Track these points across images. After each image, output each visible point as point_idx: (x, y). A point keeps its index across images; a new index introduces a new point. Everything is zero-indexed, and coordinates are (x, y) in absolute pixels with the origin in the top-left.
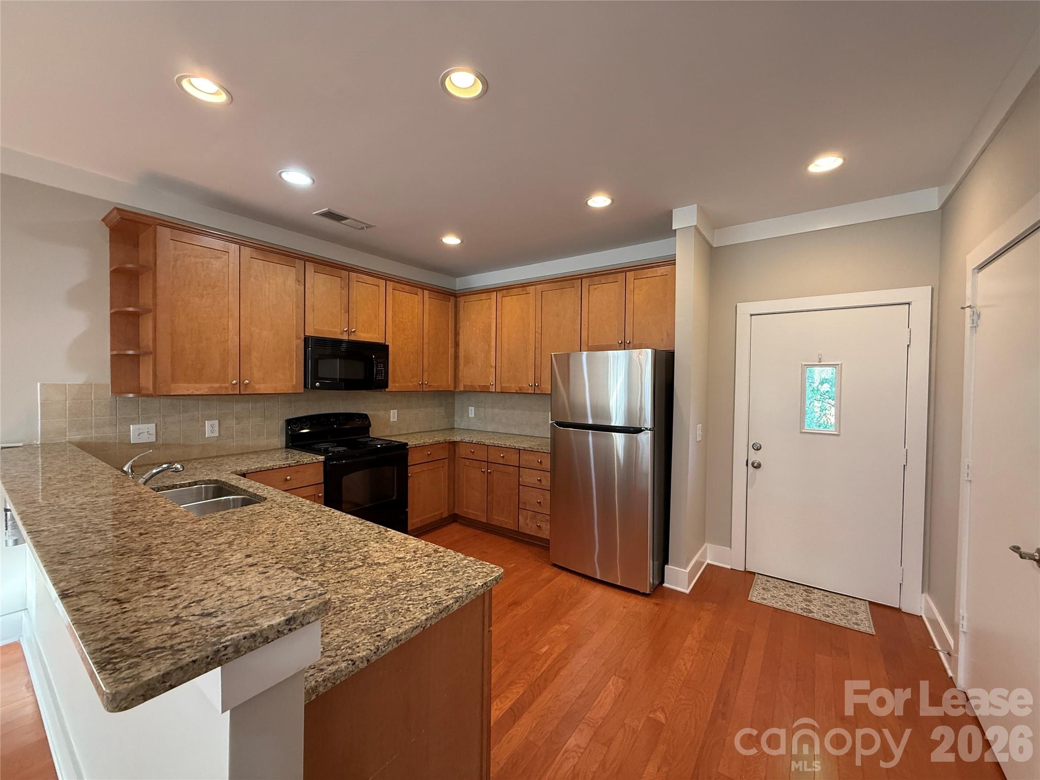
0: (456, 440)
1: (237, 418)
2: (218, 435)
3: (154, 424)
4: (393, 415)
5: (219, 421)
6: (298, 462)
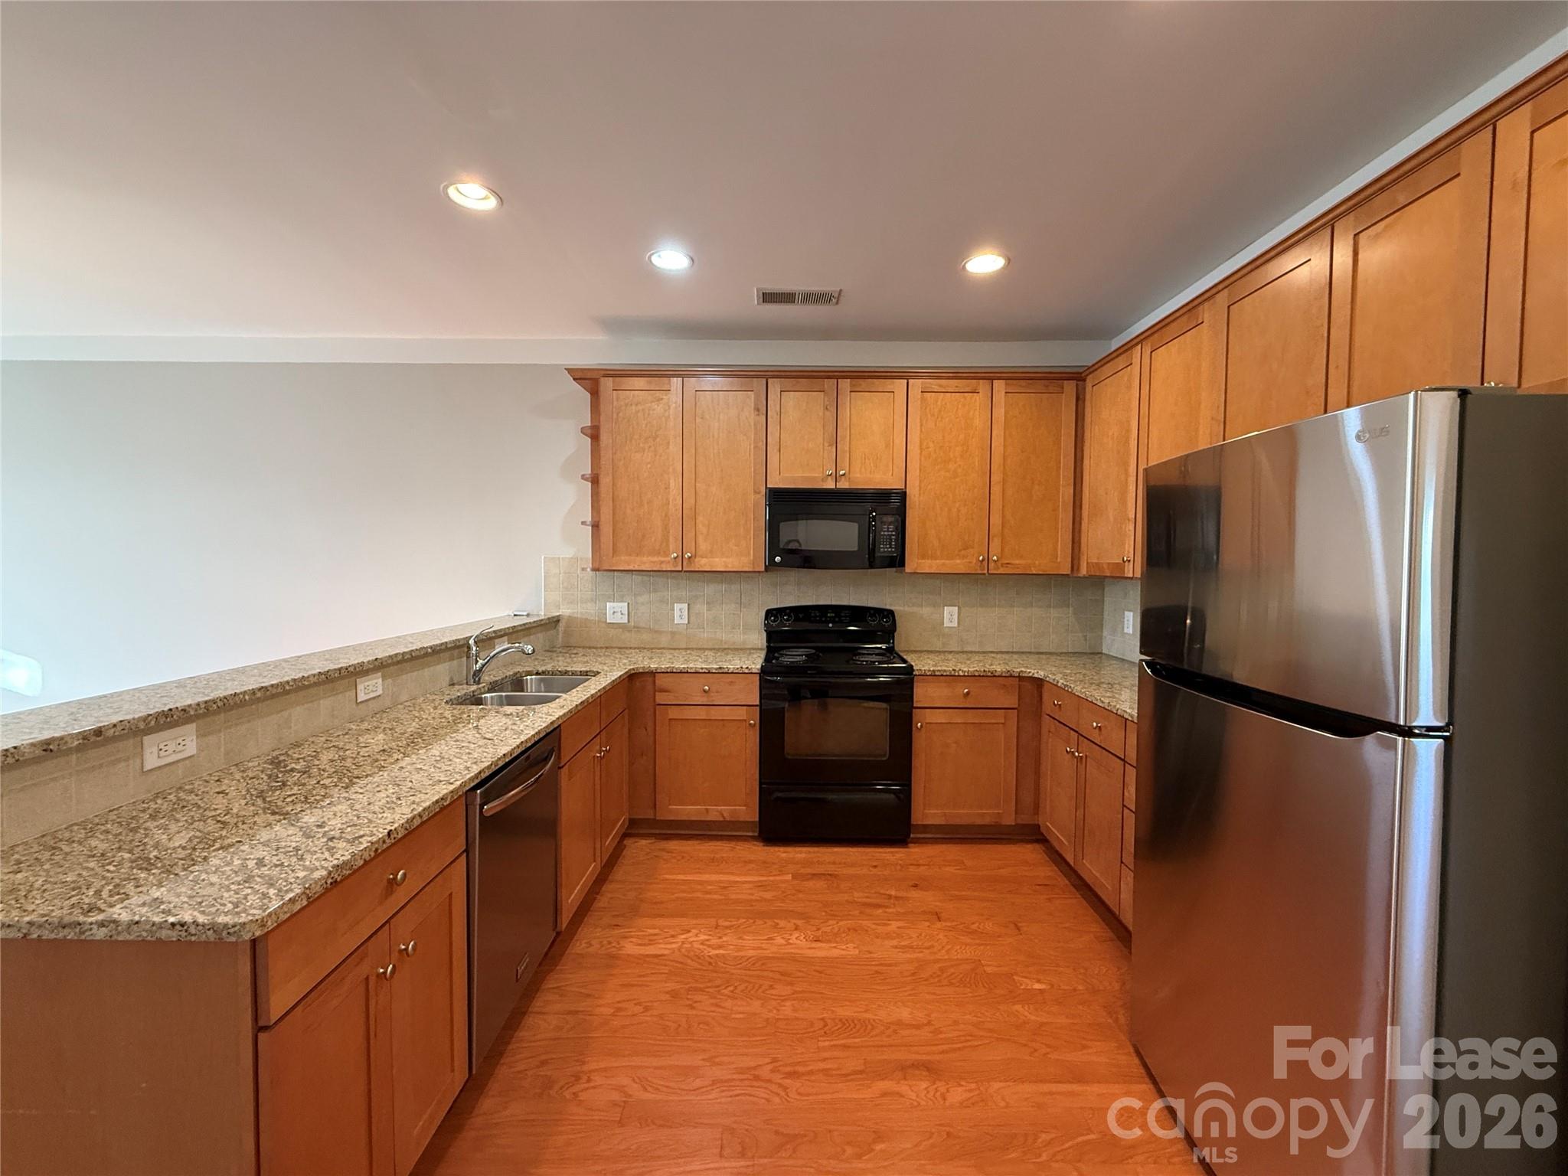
0: (1036, 675)
1: (708, 603)
2: (687, 622)
3: (626, 604)
4: (950, 616)
5: (689, 605)
6: (720, 668)
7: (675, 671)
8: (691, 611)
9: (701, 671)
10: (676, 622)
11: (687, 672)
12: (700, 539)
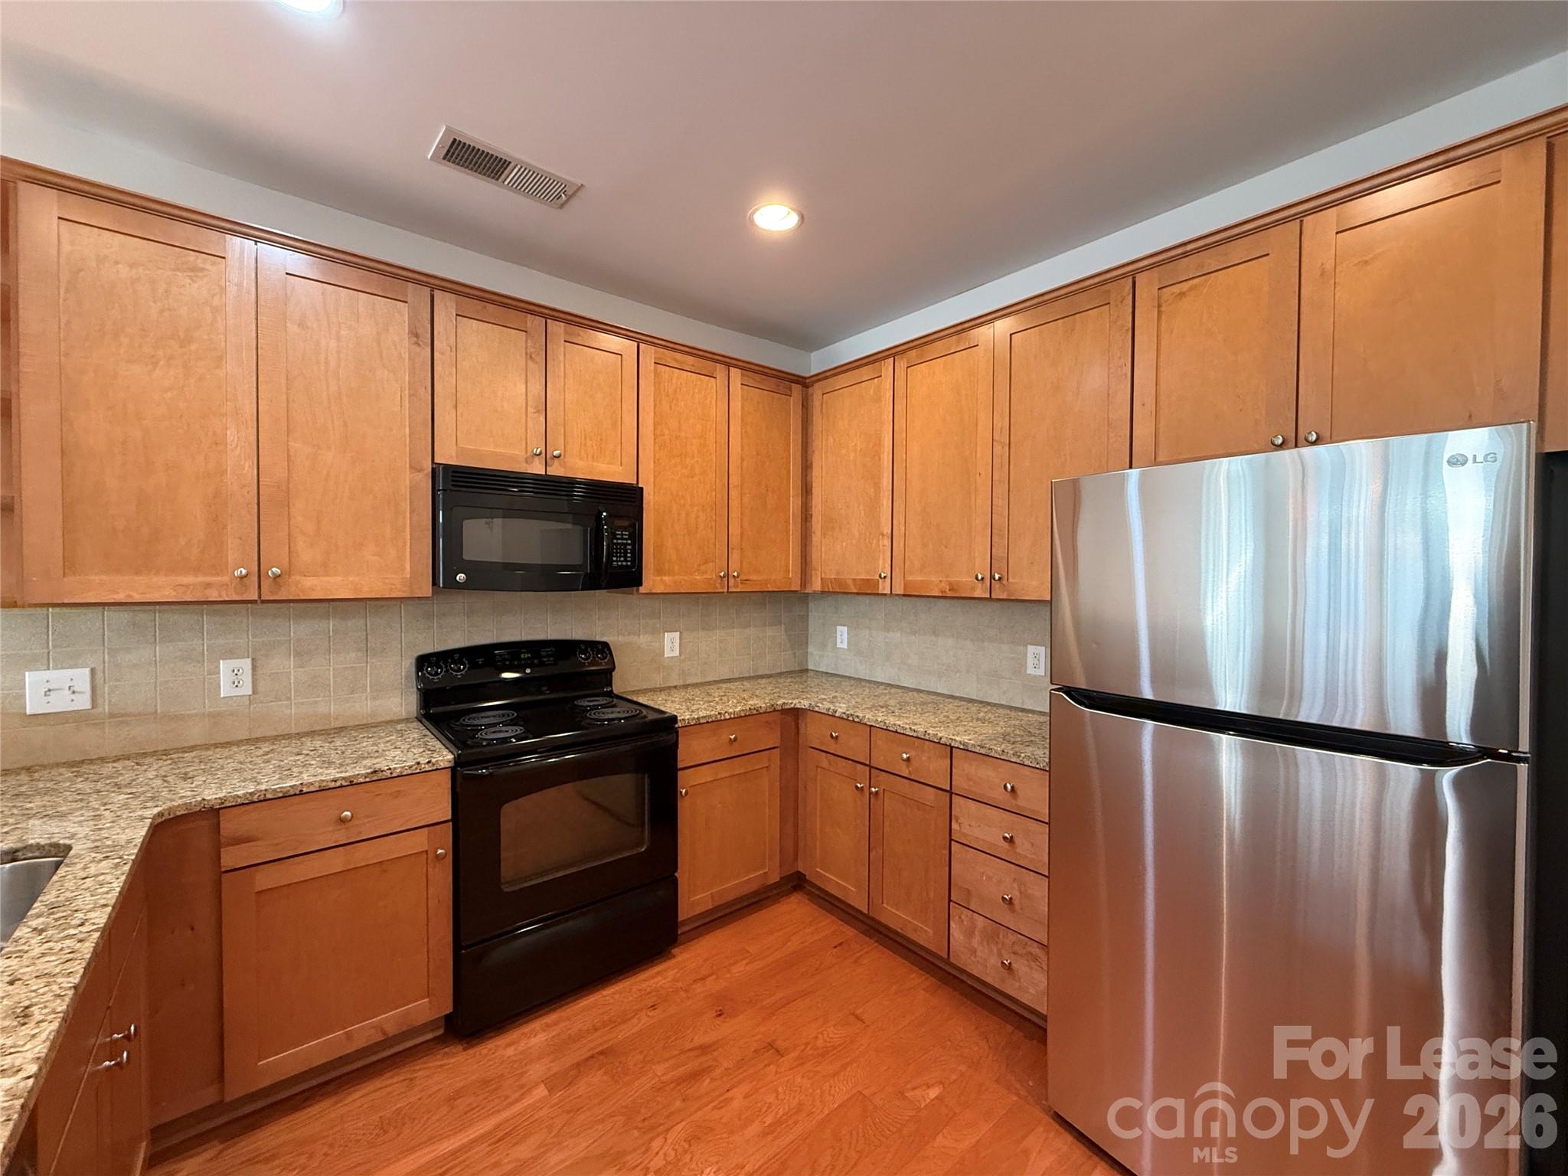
0: (798, 706)
1: (298, 654)
2: (250, 693)
3: (87, 670)
4: (671, 644)
5: (253, 660)
6: (375, 772)
7: (269, 796)
8: (259, 672)
9: (333, 785)
10: (222, 696)
11: (301, 793)
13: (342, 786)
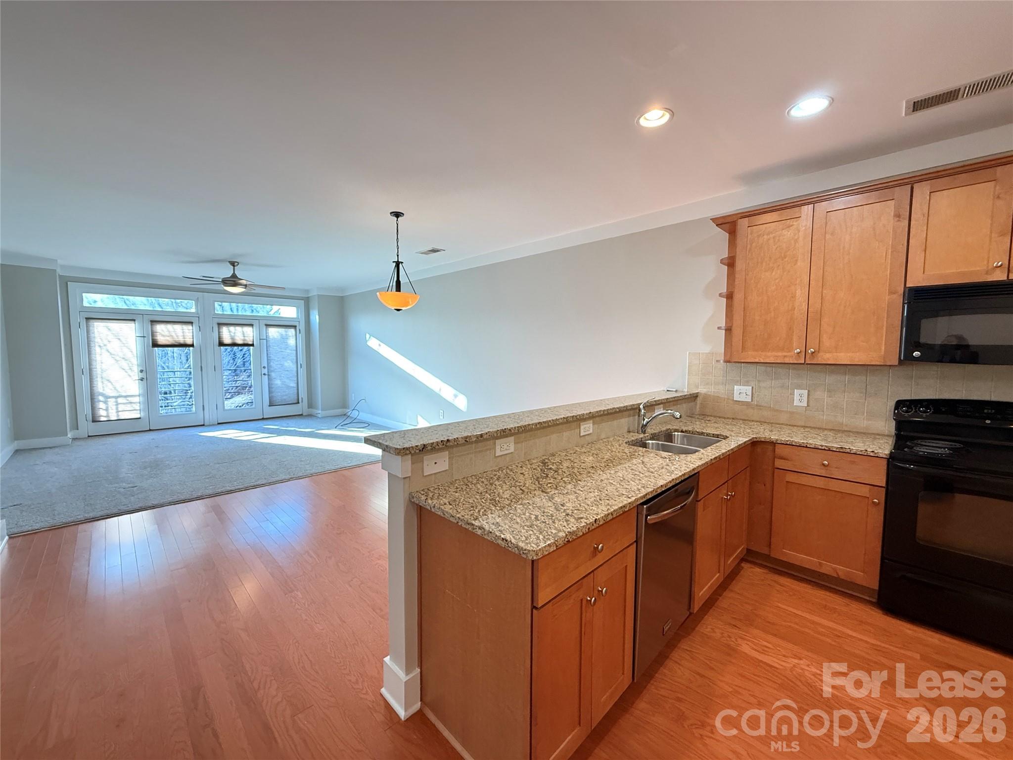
1: (829, 391)
2: (806, 405)
3: (751, 387)
5: (809, 391)
6: (842, 448)
7: (794, 444)
8: (811, 397)
9: (820, 447)
10: (795, 405)
11: (806, 447)
12: (825, 338)
13: (825, 450)
